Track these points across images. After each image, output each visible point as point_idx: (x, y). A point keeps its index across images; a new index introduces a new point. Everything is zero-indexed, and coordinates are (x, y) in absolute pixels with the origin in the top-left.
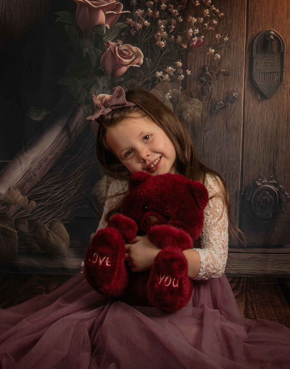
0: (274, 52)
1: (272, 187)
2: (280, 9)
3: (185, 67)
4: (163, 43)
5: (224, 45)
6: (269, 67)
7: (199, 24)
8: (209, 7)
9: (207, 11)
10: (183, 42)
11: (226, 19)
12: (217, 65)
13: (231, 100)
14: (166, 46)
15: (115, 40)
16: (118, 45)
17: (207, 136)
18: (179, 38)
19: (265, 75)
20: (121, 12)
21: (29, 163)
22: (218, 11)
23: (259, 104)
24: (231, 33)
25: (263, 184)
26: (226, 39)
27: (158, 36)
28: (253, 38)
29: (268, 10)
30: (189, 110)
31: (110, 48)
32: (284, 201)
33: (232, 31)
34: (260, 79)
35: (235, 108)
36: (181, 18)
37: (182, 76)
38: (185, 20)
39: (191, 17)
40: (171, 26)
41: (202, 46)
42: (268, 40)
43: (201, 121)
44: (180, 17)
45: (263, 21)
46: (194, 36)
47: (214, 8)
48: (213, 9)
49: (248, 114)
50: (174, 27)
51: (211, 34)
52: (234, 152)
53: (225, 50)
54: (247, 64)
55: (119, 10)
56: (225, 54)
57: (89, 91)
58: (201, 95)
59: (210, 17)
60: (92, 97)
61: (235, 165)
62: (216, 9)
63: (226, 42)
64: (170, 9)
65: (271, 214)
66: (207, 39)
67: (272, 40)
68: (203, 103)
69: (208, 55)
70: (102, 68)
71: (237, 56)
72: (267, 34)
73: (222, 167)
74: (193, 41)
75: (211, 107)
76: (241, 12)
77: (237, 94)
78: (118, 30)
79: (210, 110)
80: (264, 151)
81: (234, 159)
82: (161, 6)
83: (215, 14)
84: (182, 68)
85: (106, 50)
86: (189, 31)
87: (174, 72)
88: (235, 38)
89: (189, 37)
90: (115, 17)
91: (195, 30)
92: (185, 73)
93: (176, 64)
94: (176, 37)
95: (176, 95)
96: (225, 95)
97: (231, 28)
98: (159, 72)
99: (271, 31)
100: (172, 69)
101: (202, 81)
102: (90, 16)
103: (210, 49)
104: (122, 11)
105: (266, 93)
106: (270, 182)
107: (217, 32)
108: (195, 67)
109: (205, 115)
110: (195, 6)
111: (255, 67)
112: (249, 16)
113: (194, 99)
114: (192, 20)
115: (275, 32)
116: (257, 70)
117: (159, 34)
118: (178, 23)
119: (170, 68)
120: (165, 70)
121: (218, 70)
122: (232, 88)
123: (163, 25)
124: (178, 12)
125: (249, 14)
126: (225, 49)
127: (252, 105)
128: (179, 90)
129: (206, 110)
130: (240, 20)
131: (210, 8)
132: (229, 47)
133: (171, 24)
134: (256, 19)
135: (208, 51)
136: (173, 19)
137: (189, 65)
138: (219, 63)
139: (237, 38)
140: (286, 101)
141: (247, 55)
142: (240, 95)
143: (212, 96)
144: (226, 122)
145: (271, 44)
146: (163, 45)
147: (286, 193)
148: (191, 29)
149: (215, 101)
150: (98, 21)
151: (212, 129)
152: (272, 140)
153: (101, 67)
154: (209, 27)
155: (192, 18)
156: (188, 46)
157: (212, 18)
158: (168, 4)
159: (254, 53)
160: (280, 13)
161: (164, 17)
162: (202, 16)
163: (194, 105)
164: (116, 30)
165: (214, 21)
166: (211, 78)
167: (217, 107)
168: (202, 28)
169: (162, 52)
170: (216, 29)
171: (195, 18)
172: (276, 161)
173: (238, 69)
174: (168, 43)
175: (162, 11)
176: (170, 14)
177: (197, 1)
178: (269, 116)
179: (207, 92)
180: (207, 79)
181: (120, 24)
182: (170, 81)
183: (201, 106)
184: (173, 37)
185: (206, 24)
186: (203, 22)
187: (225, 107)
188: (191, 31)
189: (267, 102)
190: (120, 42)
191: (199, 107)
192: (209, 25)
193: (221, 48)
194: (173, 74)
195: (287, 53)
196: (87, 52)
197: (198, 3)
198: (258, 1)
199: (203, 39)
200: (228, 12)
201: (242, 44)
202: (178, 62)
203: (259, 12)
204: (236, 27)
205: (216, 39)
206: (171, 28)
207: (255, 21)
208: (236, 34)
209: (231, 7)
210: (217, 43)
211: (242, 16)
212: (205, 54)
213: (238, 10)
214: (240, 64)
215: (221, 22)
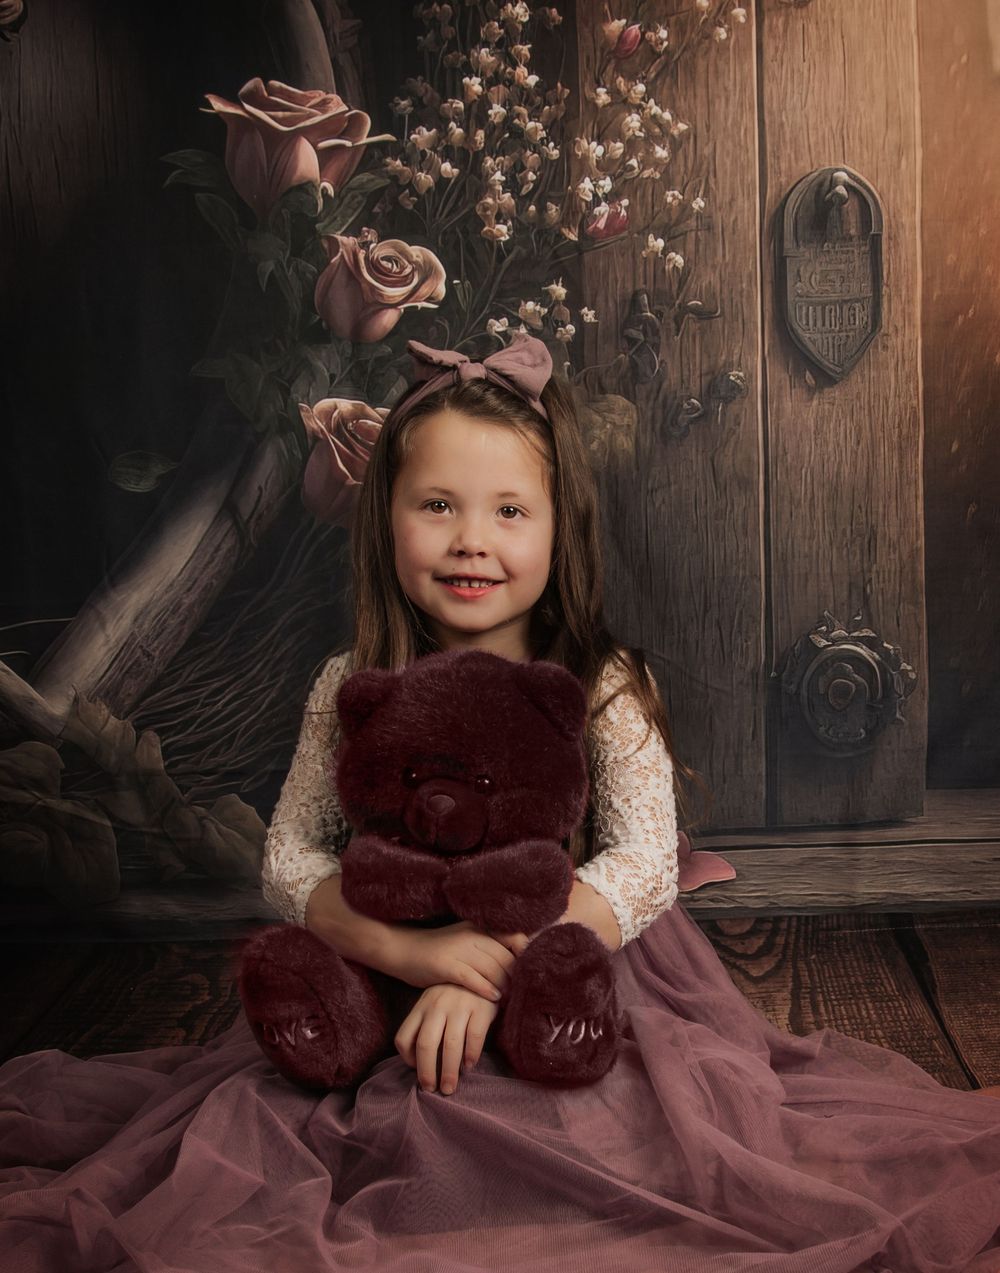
0: (851, 238)
1: (862, 651)
2: (862, 99)
3: (575, 302)
4: (503, 231)
5: (693, 223)
6: (838, 284)
7: (612, 161)
8: (640, 105)
9: (633, 121)
10: (565, 221)
11: (695, 141)
12: (675, 287)
13: (722, 393)
14: (513, 238)
15: (354, 231)
16: (365, 245)
17: (657, 504)
18: (553, 210)
19: (823, 309)
20: (365, 140)
21: (126, 622)
22: (667, 116)
23: (811, 399)
24: (713, 186)
25: (834, 642)
26: (699, 203)
27: (485, 209)
28: (783, 194)
29: (826, 104)
30: (598, 431)
31: (342, 256)
32: (900, 689)
33: (715, 176)
34: (811, 322)
35: (738, 416)
36: (555, 147)
37: (569, 327)
38: (567, 154)
39: (584, 143)
40: (526, 176)
41: (624, 229)
42: (830, 200)
43: (637, 463)
44: (552, 144)
45: (812, 140)
46: (597, 201)
47: (656, 110)
48: (653, 112)
49: (777, 435)
50: (535, 177)
51: (650, 191)
52: (741, 550)
53: (697, 240)
54: (768, 278)
55: (358, 135)
56: (697, 251)
57: (289, 393)
58: (630, 383)
59: (646, 139)
60: (298, 410)
61: (746, 589)
62: (663, 111)
63: (699, 215)
64: (516, 121)
65: (862, 730)
66: (638, 209)
67: (843, 200)
68: (638, 408)
69: (646, 258)
70: (320, 320)
71: (734, 256)
72: (825, 179)
73: (706, 598)
74: (595, 218)
75: (665, 419)
76: (741, 116)
77: (741, 374)
78: (360, 198)
79: (662, 428)
80: (831, 544)
81: (741, 573)
82: (490, 112)
83: (660, 126)
84: (568, 301)
85: (328, 263)
86: (582, 186)
87: (544, 319)
88: (727, 199)
89: (583, 204)
90: (347, 156)
91: (601, 183)
92: (577, 320)
93: (548, 291)
94: (542, 209)
96: (706, 380)
97: (712, 168)
98: (497, 319)
99: (837, 170)
100: (539, 308)
101: (632, 341)
102: (269, 162)
103: (651, 238)
104: (368, 136)
105: (832, 366)
106: (855, 634)
107: (669, 184)
108: (607, 301)
109: (648, 444)
110: (595, 105)
111: (794, 288)
112: (767, 128)
113: (611, 397)
114: (588, 150)
115: (850, 175)
116: (799, 295)
117: (490, 200)
118: (545, 162)
119: (530, 305)
120: (515, 314)
121: (678, 302)
122: (723, 358)
123: (499, 174)
124: (544, 129)
125: (767, 121)
126: (697, 236)
127: (788, 405)
128: (561, 371)
129: (649, 428)
130: (740, 141)
131: (644, 109)
132: (709, 229)
133: (523, 168)
134: (788, 136)
135: (645, 246)
136: (529, 153)
137: (588, 292)
138: (682, 282)
139: (733, 199)
140: (893, 386)
141: (765, 252)
142: (751, 376)
143: (665, 385)
144: (713, 459)
145: (840, 210)
146: (502, 235)
147: (904, 666)
148: (587, 180)
149: (675, 398)
150: (298, 173)
151: (669, 485)
152: (856, 508)
153: (318, 317)
154: (644, 169)
155: (589, 146)
156: (581, 234)
157: (650, 140)
158: (511, 106)
159: (788, 244)
160: (862, 110)
161: (501, 146)
162: (619, 136)
163: (612, 416)
164: (354, 197)
165: (658, 148)
166: (658, 331)
167: (683, 419)
168: (621, 174)
169: (501, 258)
170: (666, 172)
171: (598, 144)
172: (870, 571)
173: (742, 297)
174: (519, 229)
175: (495, 127)
176: (518, 134)
177: (599, 89)
178: (842, 435)
179: (649, 372)
180: (645, 333)
181: (365, 177)
183: (631, 417)
184: (532, 208)
185: (634, 162)
186: (624, 154)
187: (705, 416)
188: (587, 185)
189: (836, 393)
190: (371, 235)
191: (626, 419)
192: (644, 165)
193: (685, 233)
194: (540, 323)
195: (890, 238)
196: (272, 272)
197: (603, 97)
198: (793, 77)
199: (627, 208)
200: (698, 117)
201: (749, 217)
202: (554, 286)
203: (798, 112)
204: (728, 163)
205: (668, 208)
206: (525, 181)
207: (784, 141)
208: (728, 186)
209: (710, 103)
210: (670, 219)
211: (746, 130)
212: (634, 256)
213: (731, 108)
214: (745, 279)
215: (680, 152)
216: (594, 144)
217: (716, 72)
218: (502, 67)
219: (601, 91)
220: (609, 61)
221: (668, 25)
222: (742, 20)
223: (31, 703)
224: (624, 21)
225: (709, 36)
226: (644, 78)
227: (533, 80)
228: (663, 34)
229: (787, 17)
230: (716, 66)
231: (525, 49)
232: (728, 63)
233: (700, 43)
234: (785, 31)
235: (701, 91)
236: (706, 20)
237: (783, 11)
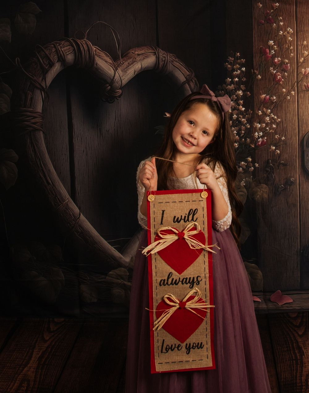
3: (253, 162)
5: (282, 143)
7: (262, 128)
8: (269, 115)
9: (268, 119)
10: (251, 143)
11: (282, 123)
12: (278, 158)
13: (289, 184)
14: (238, 147)
17: (273, 210)
18: (248, 140)
22: (276, 117)
24: (287, 134)
26: (283, 138)
28: (304, 136)
30: (259, 193)
33: (287, 132)
35: (293, 189)
36: (249, 125)
37: (252, 168)
38: (252, 126)
40: (242, 131)
41: (265, 144)
43: (268, 200)
44: (248, 124)
46: (259, 138)
47: (273, 116)
50: (244, 132)
51: (272, 135)
52: (294, 221)
54: (300, 156)
56: (283, 150)
58: (267, 181)
59: (270, 123)
61: (295, 231)
62: (275, 116)
63: (283, 141)
64: (240, 119)
66: (269, 140)
68: (268, 187)
69: (270, 152)
71: (292, 150)
73: (285, 233)
74: (259, 142)
75: (275, 190)
76: (294, 117)
77: (294, 179)
79: (274, 192)
81: (294, 227)
82: (233, 117)
83: (274, 120)
84: (252, 162)
86: (255, 134)
87: (246, 166)
89: (256, 138)
91: (260, 133)
92: (254, 166)
93: (247, 159)
94: (246, 140)
95: (249, 182)
96: (285, 180)
97: (286, 130)
100: (245, 163)
101: (267, 171)
103: (272, 146)
107: (276, 134)
108: (261, 161)
109: (271, 196)
110: (259, 115)
111: (306, 158)
112: (300, 120)
113: (262, 185)
114: (257, 126)
116: (307, 160)
118: (246, 128)
119: (243, 163)
120: (239, 164)
121: (278, 162)
122: (289, 175)
123: (235, 131)
124: (246, 121)
125: (300, 118)
126: (283, 146)
127: (305, 186)
128: (250, 178)
129: (271, 192)
130: (293, 123)
132: (286, 144)
133: (241, 130)
134: (305, 122)
135: (270, 148)
136: (243, 126)
137: (257, 160)
138: (279, 157)
139: (291, 137)
141: (299, 150)
142: (296, 179)
143: (275, 181)
144: (287, 199)
146: (236, 146)
148: (256, 133)
149: (278, 185)
151: (276, 206)
154: (270, 130)
155: (257, 124)
156: (255, 146)
157: (272, 123)
158: (238, 115)
159: (305, 148)
161: (236, 125)
162: (264, 122)
163: (262, 189)
165: (273, 125)
166: (274, 169)
167: (280, 190)
168: (265, 131)
170: (275, 131)
173: (293, 160)
174: (239, 145)
175: (234, 120)
176: (240, 122)
177: (259, 111)
179: (271, 179)
180: (270, 170)
182: (243, 172)
184: (243, 139)
185: (268, 128)
186: (265, 126)
187: (285, 189)
188: (256, 134)
191: (266, 190)
192: (270, 129)
193: (280, 145)
194: (245, 167)
197: (260, 113)
198: (306, 108)
199: (266, 139)
200: (283, 118)
201: (296, 141)
202: (249, 158)
203: (307, 116)
204: (290, 128)
205: (276, 139)
206: (242, 133)
207: (304, 123)
208: (290, 134)
209: (286, 114)
210: (276, 142)
211: (294, 121)
212: (268, 151)
213: (291, 116)
214: (294, 156)
215: (279, 126)
216: (258, 124)
217: (287, 107)
218: (236, 106)
219: (260, 111)
220: (262, 105)
221: (276, 96)
222: (294, 94)
223: (121, 259)
224: (265, 95)
225: (286, 98)
226: (270, 108)
227: (243, 109)
228: (275, 98)
229: (304, 93)
230: (287, 105)
231: (242, 102)
232: (290, 105)
233: (283, 100)
234: (304, 97)
235: (284, 112)
236: (285, 94)
237: (303, 92)
